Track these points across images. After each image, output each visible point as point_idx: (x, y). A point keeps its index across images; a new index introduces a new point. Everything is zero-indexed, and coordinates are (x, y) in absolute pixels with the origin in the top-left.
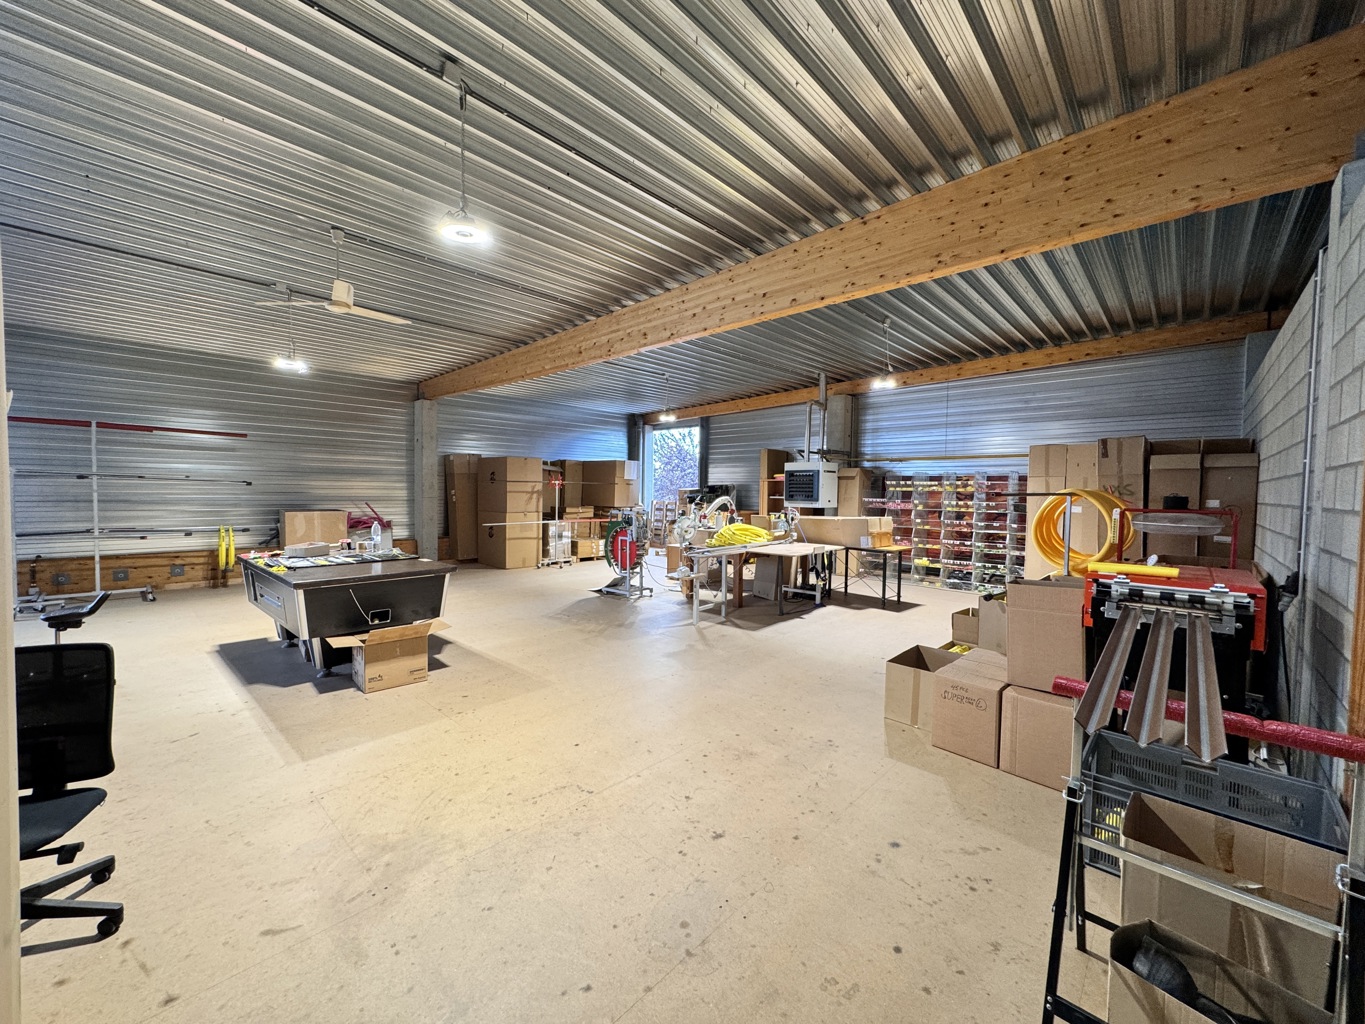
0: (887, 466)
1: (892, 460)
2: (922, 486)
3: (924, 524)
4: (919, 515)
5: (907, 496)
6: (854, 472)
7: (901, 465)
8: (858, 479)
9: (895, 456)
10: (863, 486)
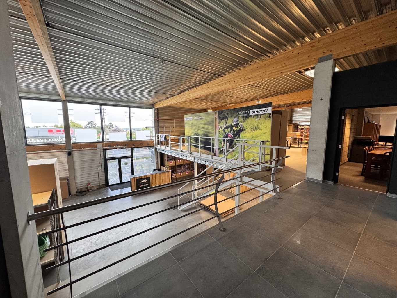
0: (299, 123)
1: (299, 122)
2: (306, 127)
3: (306, 134)
4: (305, 132)
5: (302, 129)
6: (292, 124)
7: (301, 123)
8: (292, 126)
9: (300, 121)
10: (293, 127)
